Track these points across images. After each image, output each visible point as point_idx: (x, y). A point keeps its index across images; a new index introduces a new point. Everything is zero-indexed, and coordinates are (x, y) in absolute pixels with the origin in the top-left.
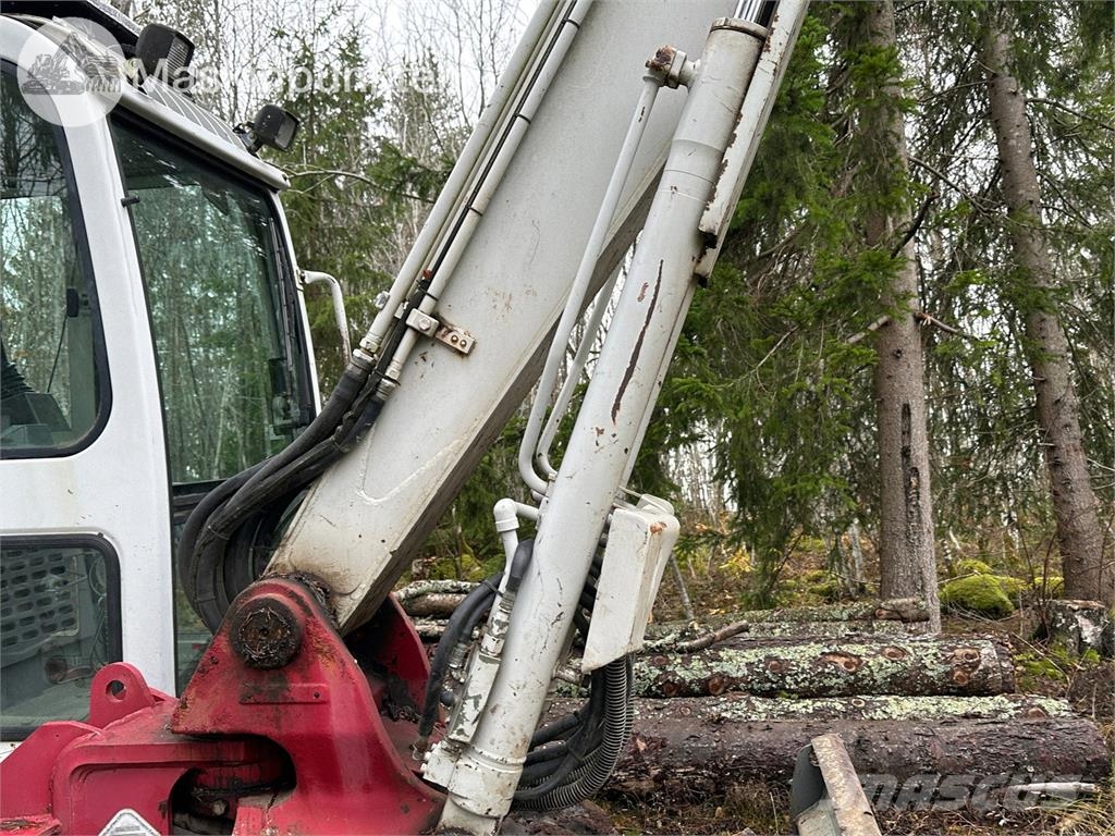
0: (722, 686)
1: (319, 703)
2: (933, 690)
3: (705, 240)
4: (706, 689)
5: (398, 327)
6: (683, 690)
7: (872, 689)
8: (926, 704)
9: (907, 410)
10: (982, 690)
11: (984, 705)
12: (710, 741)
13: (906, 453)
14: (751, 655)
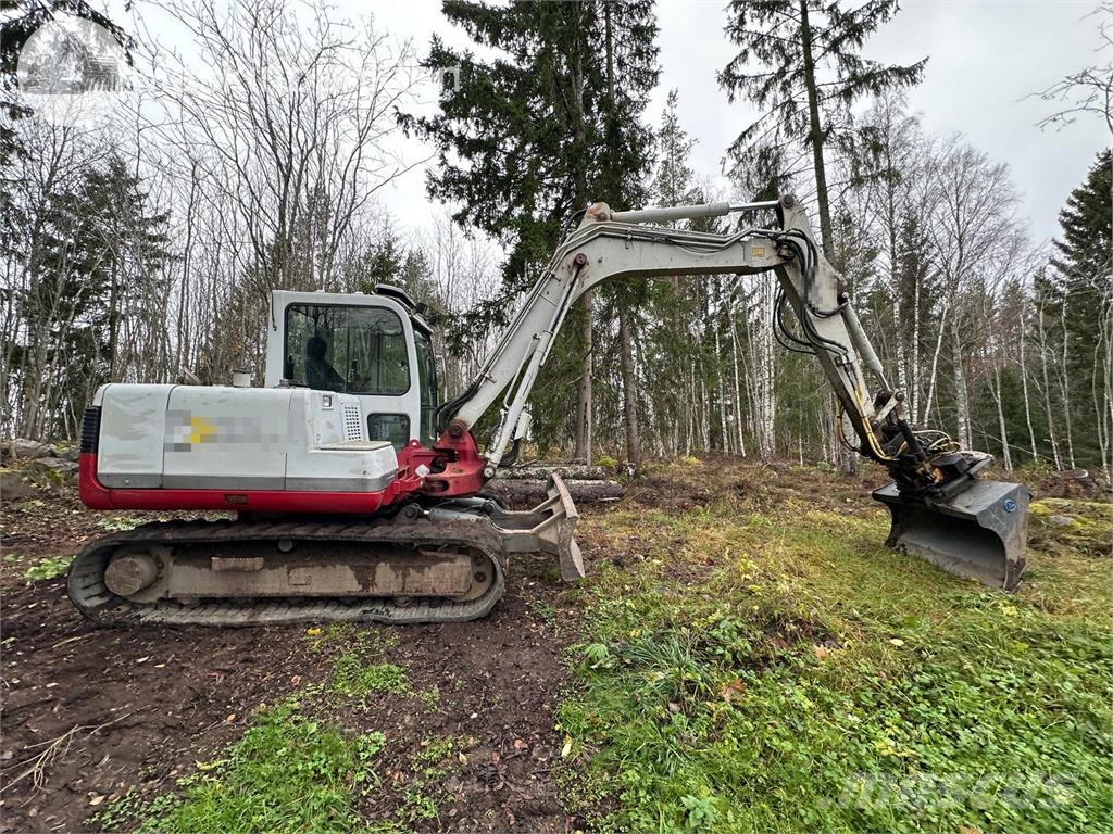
0: (530, 476)
1: (465, 444)
2: (584, 478)
3: (540, 366)
4: (524, 477)
5: (482, 376)
6: (517, 478)
7: (569, 478)
8: (582, 482)
9: (586, 404)
10: (597, 479)
11: (597, 482)
12: (525, 488)
13: (585, 417)
14: (537, 469)
